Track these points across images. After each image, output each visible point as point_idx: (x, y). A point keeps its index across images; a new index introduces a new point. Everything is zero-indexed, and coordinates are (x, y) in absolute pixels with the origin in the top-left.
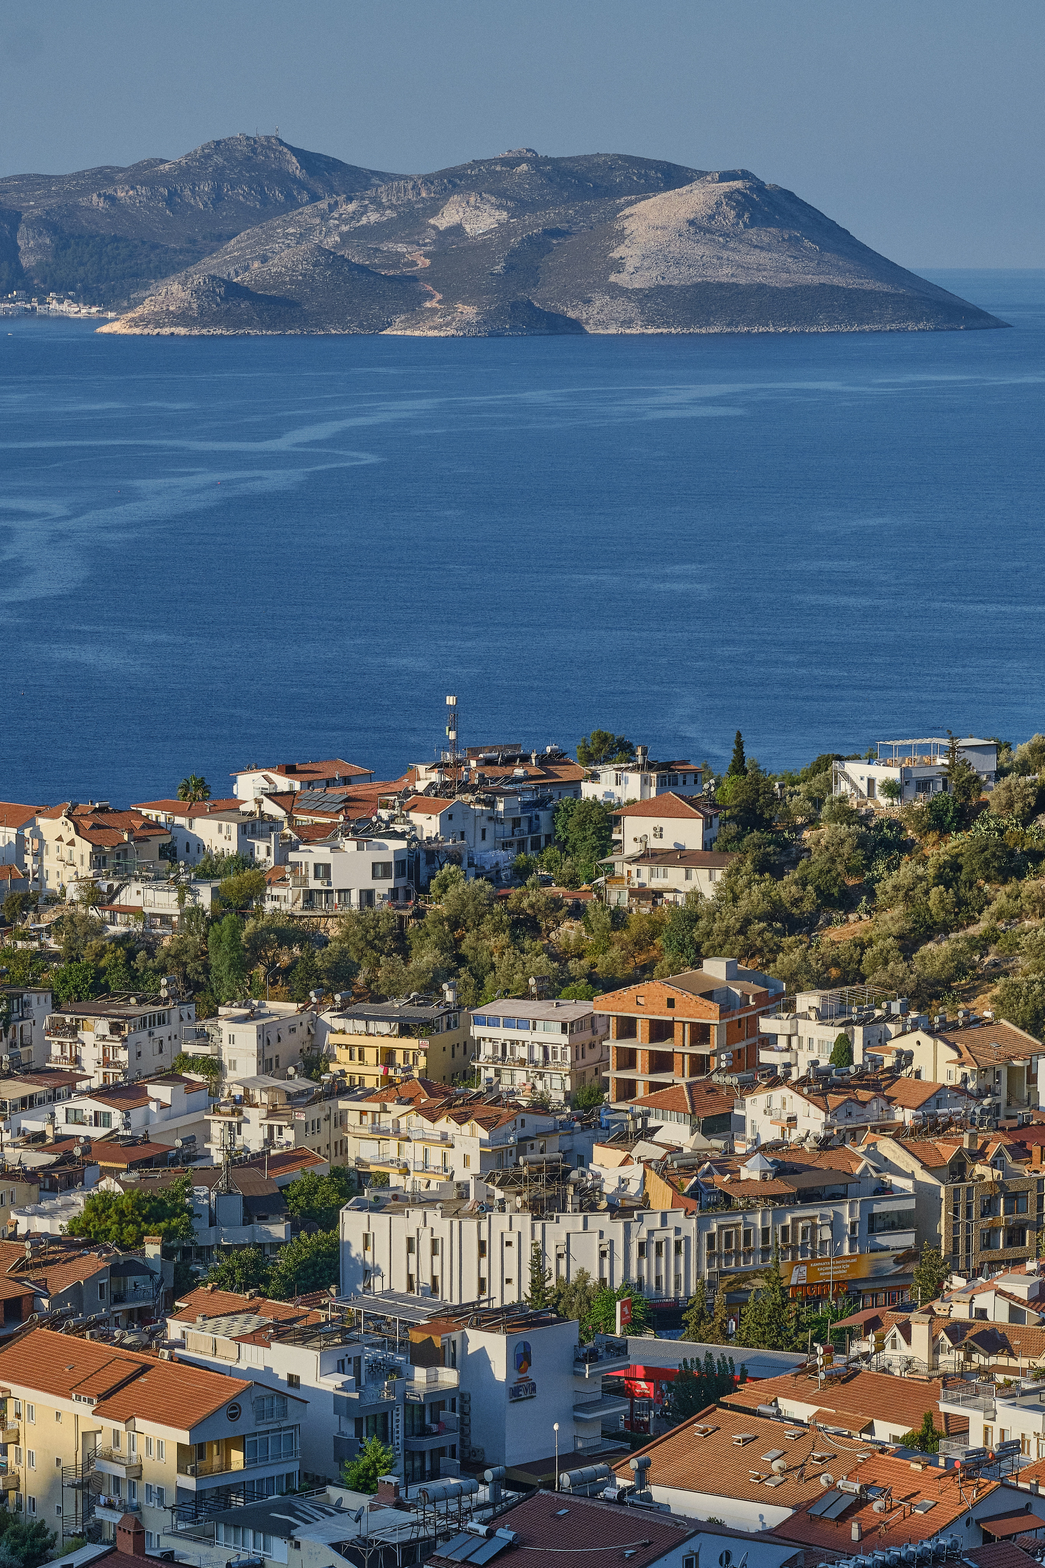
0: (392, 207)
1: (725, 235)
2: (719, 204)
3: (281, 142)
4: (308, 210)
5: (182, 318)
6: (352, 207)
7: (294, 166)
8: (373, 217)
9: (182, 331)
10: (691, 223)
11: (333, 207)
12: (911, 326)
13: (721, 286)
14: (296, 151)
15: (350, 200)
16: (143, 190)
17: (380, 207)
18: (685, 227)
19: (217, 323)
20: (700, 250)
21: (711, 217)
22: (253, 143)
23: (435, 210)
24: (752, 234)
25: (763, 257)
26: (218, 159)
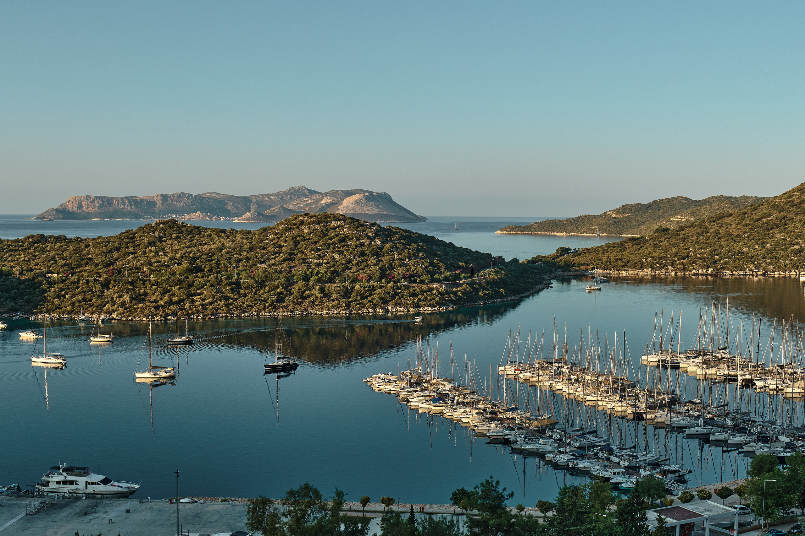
0: (314, 199)
1: (362, 204)
2: (362, 198)
3: (305, 188)
4: (298, 200)
5: (247, 219)
6: (306, 199)
7: (307, 192)
8: (310, 201)
9: (247, 222)
10: (355, 201)
11: (302, 200)
12: (398, 222)
13: (358, 213)
14: (307, 189)
15: (306, 198)
16: (276, 197)
17: (311, 199)
18: (354, 202)
19: (254, 220)
20: (356, 207)
21: (360, 200)
22: (299, 188)
23: (322, 200)
24: (368, 204)
25: (369, 208)
26: (292, 191)
